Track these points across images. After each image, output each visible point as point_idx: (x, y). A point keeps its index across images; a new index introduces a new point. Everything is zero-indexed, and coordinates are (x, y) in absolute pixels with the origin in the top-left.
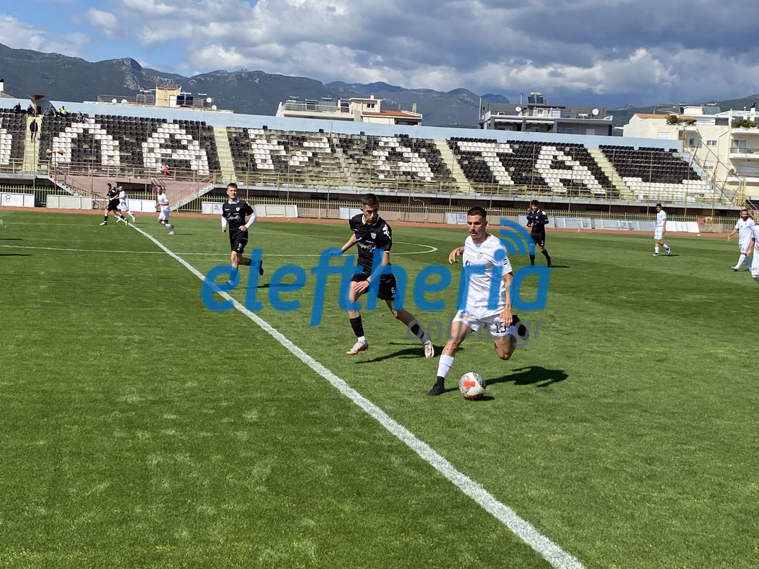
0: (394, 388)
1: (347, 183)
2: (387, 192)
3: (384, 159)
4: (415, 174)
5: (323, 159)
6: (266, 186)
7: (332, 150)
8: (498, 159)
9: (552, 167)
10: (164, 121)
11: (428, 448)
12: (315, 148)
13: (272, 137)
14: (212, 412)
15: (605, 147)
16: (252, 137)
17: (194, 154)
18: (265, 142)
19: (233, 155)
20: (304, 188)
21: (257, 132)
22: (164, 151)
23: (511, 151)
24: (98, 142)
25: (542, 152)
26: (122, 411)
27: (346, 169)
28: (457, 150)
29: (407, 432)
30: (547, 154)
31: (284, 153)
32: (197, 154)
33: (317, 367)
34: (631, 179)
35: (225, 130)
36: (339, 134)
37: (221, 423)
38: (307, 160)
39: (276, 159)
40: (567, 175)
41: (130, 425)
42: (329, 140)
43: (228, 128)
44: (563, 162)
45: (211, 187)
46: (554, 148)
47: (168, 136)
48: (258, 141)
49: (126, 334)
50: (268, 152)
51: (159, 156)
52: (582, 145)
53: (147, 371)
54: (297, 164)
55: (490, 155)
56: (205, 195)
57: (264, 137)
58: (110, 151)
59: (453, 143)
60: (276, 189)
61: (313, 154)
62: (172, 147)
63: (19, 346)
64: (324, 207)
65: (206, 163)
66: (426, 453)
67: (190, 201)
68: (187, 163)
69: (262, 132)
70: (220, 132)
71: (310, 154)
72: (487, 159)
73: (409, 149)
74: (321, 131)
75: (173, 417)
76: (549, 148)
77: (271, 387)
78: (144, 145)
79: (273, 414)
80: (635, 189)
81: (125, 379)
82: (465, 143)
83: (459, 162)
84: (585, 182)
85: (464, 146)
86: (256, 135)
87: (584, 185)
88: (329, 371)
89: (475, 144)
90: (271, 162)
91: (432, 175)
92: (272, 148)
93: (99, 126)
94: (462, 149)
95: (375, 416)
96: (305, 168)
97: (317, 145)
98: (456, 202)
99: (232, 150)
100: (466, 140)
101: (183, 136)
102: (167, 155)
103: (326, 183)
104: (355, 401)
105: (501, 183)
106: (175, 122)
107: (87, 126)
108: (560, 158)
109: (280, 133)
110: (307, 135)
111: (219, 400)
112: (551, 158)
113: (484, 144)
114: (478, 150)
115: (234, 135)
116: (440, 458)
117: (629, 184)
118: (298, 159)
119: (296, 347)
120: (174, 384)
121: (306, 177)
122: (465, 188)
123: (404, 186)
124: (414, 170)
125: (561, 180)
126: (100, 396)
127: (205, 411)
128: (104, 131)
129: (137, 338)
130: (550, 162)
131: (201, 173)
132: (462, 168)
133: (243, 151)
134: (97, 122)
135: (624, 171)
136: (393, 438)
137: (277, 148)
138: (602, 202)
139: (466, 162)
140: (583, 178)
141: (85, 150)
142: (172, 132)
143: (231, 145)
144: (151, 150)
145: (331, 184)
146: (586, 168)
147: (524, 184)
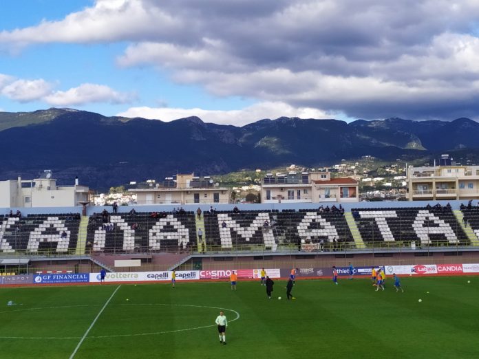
3: (306, 228)
5: (265, 231)
8: (386, 222)
9: (424, 226)
12: (260, 223)
17: (181, 235)
22: (162, 234)
24: (122, 231)
30: (422, 215)
31: (239, 229)
38: (254, 232)
40: (434, 231)
44: (432, 221)
51: (159, 238)
54: (247, 236)
55: (381, 219)
58: (129, 236)
61: (259, 228)
62: (168, 231)
68: (176, 241)
71: (256, 229)
72: (378, 223)
73: (325, 220)
76: (424, 211)
78: (151, 231)
83: (359, 227)
85: (363, 214)
90: (230, 236)
92: (232, 226)
93: (123, 221)
101: (175, 222)
105: (386, 240)
108: (430, 219)
112: (424, 219)
113: (378, 212)
114: (374, 216)
118: (248, 232)
124: (325, 234)
125: (429, 235)
128: (126, 224)
130: (423, 222)
132: (360, 230)
134: (122, 218)
135: (475, 226)
137: (235, 226)
140: (445, 232)
143: (205, 226)
144: (154, 234)
146: (448, 224)
147: (402, 239)
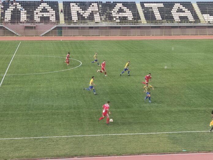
3: (116, 12)
5: (95, 13)
7: (98, 10)
8: (158, 10)
9: (177, 12)
12: (93, 9)
15: (199, 2)
17: (51, 14)
18: (76, 8)
22: (41, 14)
23: (163, 6)
25: (175, 6)
27: (102, 17)
28: (143, 7)
30: (177, 6)
31: (82, 12)
34: (205, 15)
38: (89, 14)
39: (78, 14)
40: (182, 14)
44: (182, 9)
47: (43, 8)
48: (73, 8)
50: (76, 12)
52: (190, 2)
54: (86, 16)
55: (155, 8)
59: (142, 4)
61: (92, 11)
62: (44, 12)
65: (55, 17)
67: (48, 32)
68: (48, 18)
70: (61, 5)
72: (153, 10)
73: (126, 8)
76: (178, 4)
78: (35, 11)
80: (206, 19)
82: (147, 4)
83: (143, 11)
84: (188, 17)
86: (73, 5)
89: (149, 4)
91: (133, 17)
93: (20, 5)
94: (145, 6)
101: (48, 7)
105: (157, 19)
108: (181, 8)
112: (178, 8)
113: (154, 4)
114: (151, 6)
117: (204, 17)
118: (86, 14)
122: (143, 21)
124: (126, 16)
125: (179, 17)
130: (177, 10)
132: (144, 14)
137: (79, 10)
140: (188, 15)
142: (44, 6)
146: (190, 11)
147: (166, 19)
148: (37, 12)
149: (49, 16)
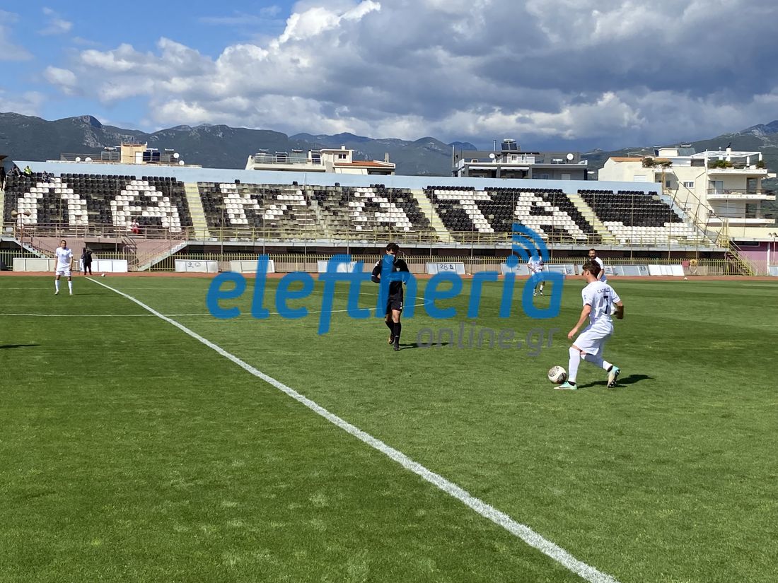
0: (459, 460)
1: (324, 236)
2: (365, 244)
3: (360, 210)
4: (393, 224)
5: (299, 212)
6: (241, 241)
7: (307, 203)
8: (476, 207)
10: (133, 178)
11: (532, 532)
12: (289, 201)
13: (245, 191)
14: (273, 496)
15: (583, 191)
16: (225, 191)
17: (165, 211)
18: (238, 196)
19: (205, 211)
20: (280, 242)
21: (229, 186)
22: (133, 209)
23: (489, 198)
24: (65, 201)
25: (521, 199)
26: (174, 500)
27: (322, 222)
28: (434, 199)
29: (499, 513)
30: (526, 200)
31: (257, 207)
32: (169, 210)
33: (366, 437)
34: (611, 223)
35: (196, 186)
36: (313, 186)
37: (289, 510)
38: (281, 213)
39: (250, 213)
40: (547, 221)
41: (188, 517)
42: (304, 193)
43: (199, 183)
44: (542, 208)
45: (183, 244)
46: (533, 194)
47: (137, 194)
48: (230, 196)
49: (144, 407)
50: (241, 206)
51: (129, 214)
52: (561, 191)
53: (183, 450)
54: (272, 218)
55: (468, 202)
56: (178, 252)
57: (237, 191)
58: (77, 210)
59: (430, 192)
60: (251, 244)
61: (288, 207)
62: (142, 205)
63: (34, 425)
64: (301, 261)
65: (178, 220)
66: (533, 539)
67: (162, 259)
68: (158, 221)
69: (234, 186)
70: (192, 188)
71: (285, 208)
72: (465, 208)
73: (386, 200)
74: (295, 183)
75: (233, 504)
76: (528, 194)
77: (326, 463)
78: (113, 203)
79: (341, 496)
80: (617, 233)
81: (164, 461)
82: (442, 192)
83: (437, 211)
84: (566, 228)
85: (441, 195)
86: (228, 190)
87: (565, 231)
88: (381, 442)
89: (452, 192)
90: (244, 216)
91: (410, 225)
92: (245, 202)
93: (65, 185)
94: (440, 198)
95: (453, 494)
96: (280, 222)
97: (291, 198)
98: (436, 252)
99: (204, 206)
100: (443, 188)
101: (152, 193)
102: (136, 213)
103: (302, 236)
104: (425, 477)
105: (481, 231)
106: (144, 179)
107: (52, 185)
108: (539, 204)
109: (253, 187)
110: (281, 188)
111: (275, 481)
112: (530, 204)
113: (462, 192)
114: (455, 198)
115: (206, 190)
116: (551, 545)
117: (610, 228)
118: (272, 212)
119: (333, 415)
120: (219, 465)
121: (281, 230)
122: (445, 237)
123: (382, 237)
124: (392, 220)
125: (542, 227)
126: (144, 482)
127: (265, 496)
128: (71, 191)
129: (159, 412)
130: (529, 209)
131: (173, 230)
132: (440, 217)
133: (216, 207)
134: (63, 181)
135: (604, 216)
136: (487, 522)
137: (250, 202)
138: (584, 247)
139: (444, 211)
140: (564, 223)
141: (52, 210)
142: (142, 189)
143: (203, 200)
144: (120, 208)
145: (307, 237)
146: (566, 213)
147: (505, 231)
148: (121, 204)
149: (158, 215)
